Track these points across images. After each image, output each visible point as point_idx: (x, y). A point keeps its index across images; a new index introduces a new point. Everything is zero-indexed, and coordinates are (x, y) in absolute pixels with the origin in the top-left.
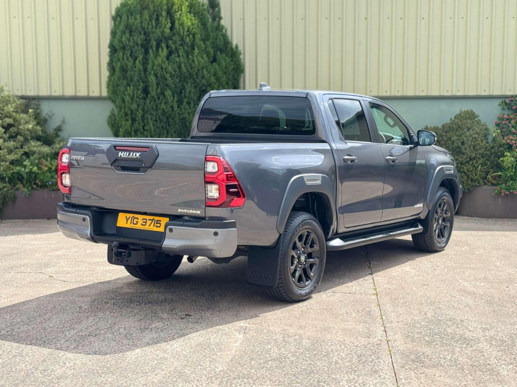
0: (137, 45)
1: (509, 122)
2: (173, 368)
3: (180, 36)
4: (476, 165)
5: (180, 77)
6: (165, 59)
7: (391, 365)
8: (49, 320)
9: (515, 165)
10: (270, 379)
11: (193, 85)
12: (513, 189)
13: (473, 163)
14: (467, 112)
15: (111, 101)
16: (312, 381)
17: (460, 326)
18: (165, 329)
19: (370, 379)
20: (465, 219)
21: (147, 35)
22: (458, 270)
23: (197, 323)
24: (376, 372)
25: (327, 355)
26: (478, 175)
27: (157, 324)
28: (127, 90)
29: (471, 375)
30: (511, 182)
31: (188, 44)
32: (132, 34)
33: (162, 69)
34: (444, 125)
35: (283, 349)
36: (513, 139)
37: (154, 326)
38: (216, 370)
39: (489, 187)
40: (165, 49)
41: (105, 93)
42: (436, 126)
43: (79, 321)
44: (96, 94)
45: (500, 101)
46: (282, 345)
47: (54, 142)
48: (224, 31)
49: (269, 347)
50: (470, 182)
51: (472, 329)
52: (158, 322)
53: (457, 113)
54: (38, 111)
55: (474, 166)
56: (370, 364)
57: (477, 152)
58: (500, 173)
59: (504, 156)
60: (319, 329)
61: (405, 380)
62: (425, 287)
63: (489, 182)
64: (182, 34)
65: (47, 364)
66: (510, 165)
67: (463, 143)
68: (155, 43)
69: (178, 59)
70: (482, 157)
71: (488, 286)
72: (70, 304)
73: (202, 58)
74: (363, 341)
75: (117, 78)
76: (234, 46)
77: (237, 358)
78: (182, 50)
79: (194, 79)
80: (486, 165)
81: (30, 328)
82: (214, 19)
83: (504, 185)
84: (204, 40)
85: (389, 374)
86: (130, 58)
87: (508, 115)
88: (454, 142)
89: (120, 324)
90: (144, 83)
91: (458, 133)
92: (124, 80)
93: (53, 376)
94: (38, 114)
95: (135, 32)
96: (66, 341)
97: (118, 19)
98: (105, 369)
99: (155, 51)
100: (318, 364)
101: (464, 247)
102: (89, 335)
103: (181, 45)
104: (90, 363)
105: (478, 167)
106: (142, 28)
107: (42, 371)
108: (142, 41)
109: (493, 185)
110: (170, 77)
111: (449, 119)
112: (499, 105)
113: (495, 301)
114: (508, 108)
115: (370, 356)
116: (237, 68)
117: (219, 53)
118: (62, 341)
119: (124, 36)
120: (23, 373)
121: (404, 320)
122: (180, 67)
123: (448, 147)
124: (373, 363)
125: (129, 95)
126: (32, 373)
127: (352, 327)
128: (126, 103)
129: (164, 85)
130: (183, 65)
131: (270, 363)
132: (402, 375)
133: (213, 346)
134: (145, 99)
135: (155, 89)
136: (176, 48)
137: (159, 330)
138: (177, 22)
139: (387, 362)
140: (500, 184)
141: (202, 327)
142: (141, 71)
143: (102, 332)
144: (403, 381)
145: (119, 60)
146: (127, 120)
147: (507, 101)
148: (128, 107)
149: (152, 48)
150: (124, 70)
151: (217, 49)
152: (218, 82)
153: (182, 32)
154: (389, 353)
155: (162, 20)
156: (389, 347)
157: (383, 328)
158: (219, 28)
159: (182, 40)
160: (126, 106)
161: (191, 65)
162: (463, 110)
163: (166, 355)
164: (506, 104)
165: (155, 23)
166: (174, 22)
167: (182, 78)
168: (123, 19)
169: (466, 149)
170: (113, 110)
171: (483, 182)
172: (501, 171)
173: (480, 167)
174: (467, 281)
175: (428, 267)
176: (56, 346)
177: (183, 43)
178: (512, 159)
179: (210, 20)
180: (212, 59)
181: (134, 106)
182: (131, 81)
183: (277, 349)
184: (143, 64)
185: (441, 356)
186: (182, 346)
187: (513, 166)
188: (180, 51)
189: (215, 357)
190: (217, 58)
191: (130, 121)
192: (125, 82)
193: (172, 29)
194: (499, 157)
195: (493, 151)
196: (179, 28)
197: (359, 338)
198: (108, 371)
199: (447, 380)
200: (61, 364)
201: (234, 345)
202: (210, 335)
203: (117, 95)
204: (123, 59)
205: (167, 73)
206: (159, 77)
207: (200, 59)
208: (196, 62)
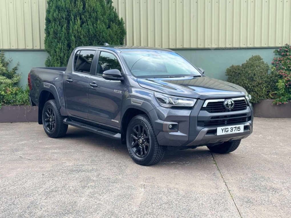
0: (63, 18)
1: (280, 62)
2: (107, 210)
3: (88, 13)
4: (262, 87)
5: (89, 37)
6: (79, 26)
7: (234, 205)
8: (25, 183)
9: (284, 87)
10: (165, 215)
11: (97, 42)
12: (284, 101)
13: (260, 86)
14: (256, 57)
15: (47, 52)
16: (190, 215)
17: (268, 181)
18: (97, 186)
19: (224, 214)
20: (256, 119)
21: (69, 12)
22: (260, 149)
23: (115, 182)
24: (226, 209)
25: (196, 200)
26: (263, 93)
27: (91, 184)
28: (57, 45)
29: (282, 210)
30: (282, 97)
31: (93, 17)
32: (60, 12)
33: (78, 32)
34: (243, 64)
35: (169, 197)
36: (283, 72)
37: (90, 185)
38: (133, 210)
39: (270, 100)
40: (79, 20)
41: (43, 47)
42: (238, 65)
43: (44, 183)
44: (38, 48)
45: (274, 50)
46: (168, 195)
47: (14, 77)
48: (114, 10)
49: (161, 196)
50: (259, 97)
51: (276, 183)
52: (92, 182)
53: (250, 58)
54: (3, 58)
55: (261, 88)
56: (222, 204)
57: (262, 80)
58: (276, 92)
59: (278, 82)
60: (187, 185)
61: (245, 213)
62: (243, 159)
63: (269, 97)
64: (90, 11)
65: (31, 209)
66: (281, 87)
67: (255, 75)
68: (73, 17)
69: (87, 26)
70: (266, 83)
71: (279, 158)
72: (36, 173)
73: (102, 26)
74: (215, 191)
75: (51, 38)
76: (120, 19)
77: (143, 203)
78: (90, 21)
79: (97, 38)
80: (268, 87)
81: (15, 187)
82: (108, 3)
83: (278, 99)
84: (102, 15)
85: (234, 210)
86: (59, 26)
87: (280, 58)
88: (249, 74)
89: (69, 184)
90: (67, 41)
91: (251, 69)
92: (55, 39)
93: (36, 216)
94: (3, 60)
95: (61, 10)
96: (39, 195)
97: (51, 3)
98: (66, 211)
99: (73, 22)
100: (192, 205)
101: (259, 135)
102: (52, 191)
103: (90, 18)
104: (57, 208)
105: (263, 89)
106: (65, 8)
107: (29, 213)
108: (66, 16)
109: (272, 98)
110: (83, 37)
111: (246, 61)
112: (274, 52)
113: (285, 166)
114: (279, 54)
115: (221, 200)
116: (122, 32)
117: (111, 23)
118: (37, 195)
119: (55, 13)
120: (17, 215)
121: (235, 178)
122: (89, 31)
123: (246, 77)
124: (224, 204)
125: (59, 48)
126: (23, 214)
127: (206, 183)
128: (57, 53)
129: (79, 42)
130: (90, 30)
131: (163, 205)
132: (242, 211)
133: (128, 196)
134: (68, 50)
135: (74, 45)
136: (87, 20)
137: (93, 187)
138: (87, 4)
139: (232, 203)
140: (276, 98)
141: (119, 185)
142: (66, 34)
143: (59, 189)
144: (244, 214)
145: (52, 27)
146: (58, 63)
147: (278, 50)
148: (58, 55)
149: (71, 20)
150: (55, 33)
151: (111, 20)
152: (111, 40)
153: (90, 10)
154: (231, 198)
155: (78, 4)
156: (231, 194)
157: (224, 183)
158: (111, 8)
159: (90, 15)
160: (57, 55)
161: (95, 30)
162: (254, 56)
163: (101, 202)
164: (278, 52)
165: (74, 5)
166: (85, 5)
167: (90, 38)
168: (54, 3)
169: (256, 78)
170: (49, 57)
171: (266, 97)
172: (276, 91)
173: (264, 88)
174: (266, 155)
175: (242, 147)
176: (34, 198)
177: (90, 17)
178: (283, 84)
179: (106, 3)
180: (107, 26)
181: (62, 55)
182: (60, 40)
183: (165, 197)
184: (67, 29)
185: (262, 199)
186: (109, 196)
187: (283, 88)
188: (88, 22)
189: (130, 202)
190: (111, 26)
191: (60, 64)
192: (56, 40)
193: (84, 8)
194: (275, 83)
195: (272, 79)
196: (88, 8)
197: (212, 189)
198: (68, 212)
199: (269, 213)
200: (39, 209)
201: (140, 195)
202: (124, 190)
203: (51, 48)
204: (55, 27)
205: (81, 35)
206: (77, 38)
207: (101, 26)
208: (99, 28)
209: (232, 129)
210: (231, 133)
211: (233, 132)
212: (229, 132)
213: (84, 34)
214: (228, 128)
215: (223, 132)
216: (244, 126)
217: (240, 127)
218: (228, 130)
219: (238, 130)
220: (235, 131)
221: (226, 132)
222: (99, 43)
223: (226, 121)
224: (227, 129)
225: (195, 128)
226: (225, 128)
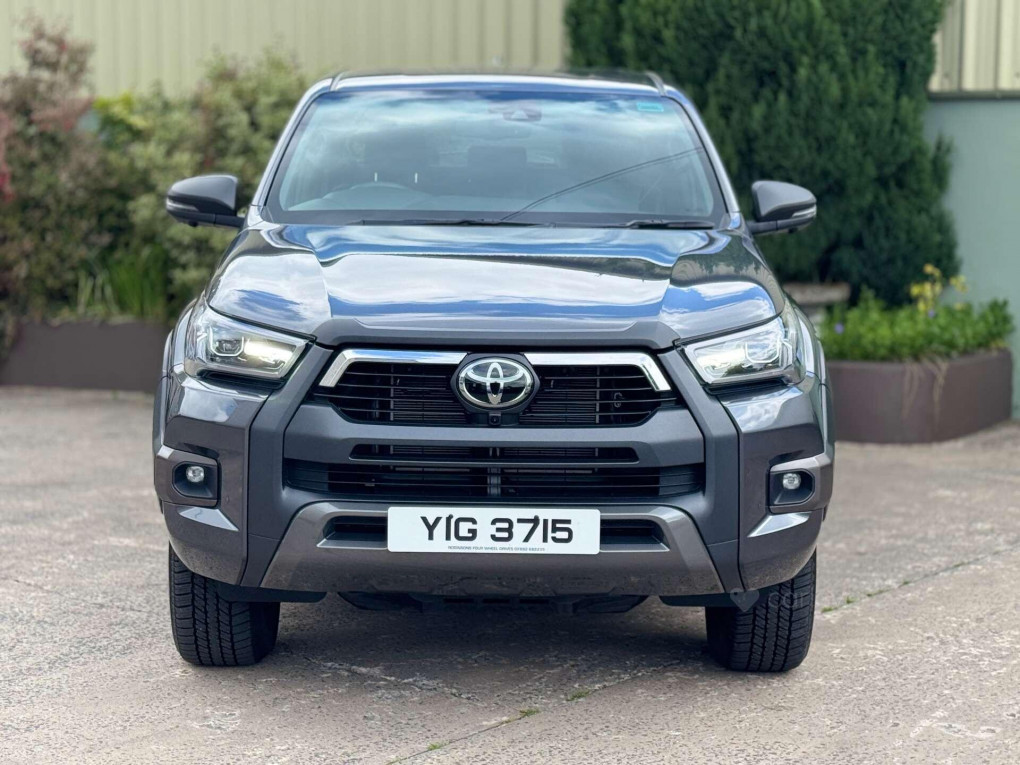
209: (505, 525)
210: (499, 548)
211: (516, 546)
212: (484, 544)
214: (474, 521)
215: (431, 537)
216: (603, 522)
217: (568, 522)
218: (473, 532)
219: (554, 539)
220: (527, 539)
221: (459, 538)
223: (495, 480)
224: (465, 527)
226: (449, 519)
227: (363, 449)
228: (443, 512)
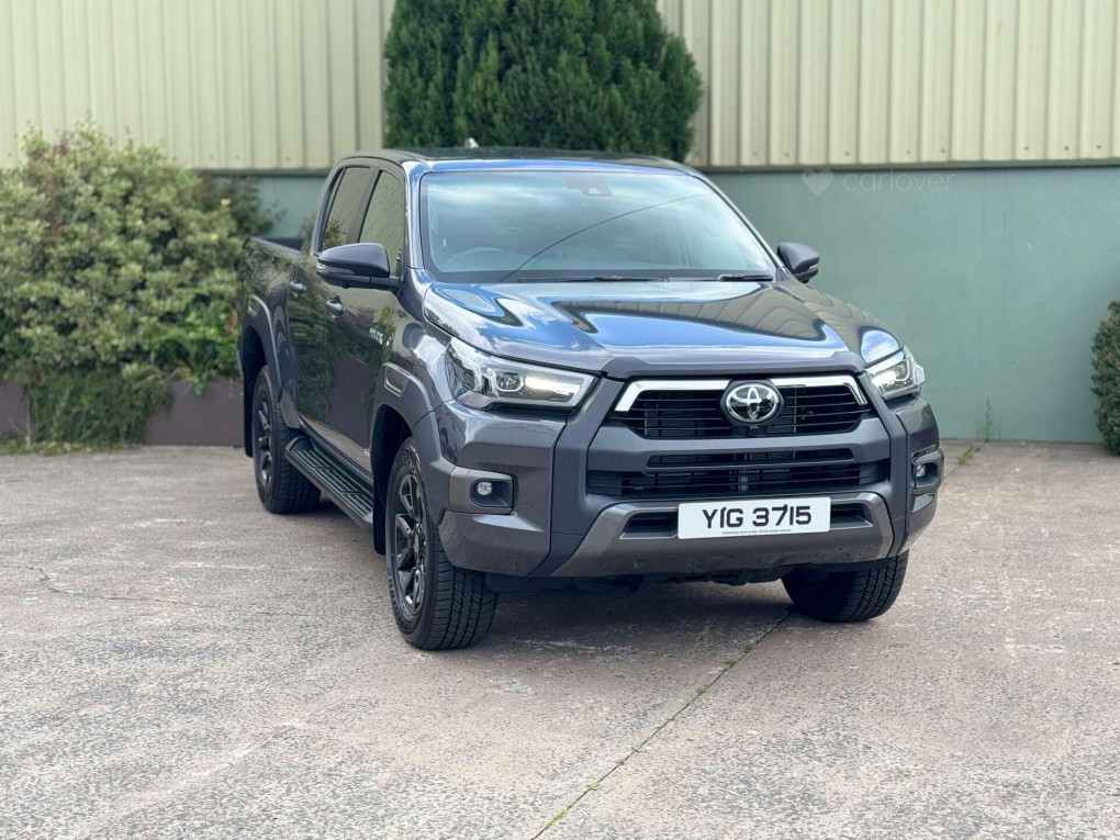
0: (433, 46)
3: (528, 22)
5: (525, 120)
6: (492, 78)
21: (457, 22)
31: (547, 41)
33: (485, 101)
40: (494, 53)
64: (532, 18)
68: (471, 41)
69: (522, 77)
73: (578, 73)
78: (534, 57)
79: (557, 124)
86: (417, 76)
95: (430, 16)
99: (470, 59)
103: (533, 43)
106: (444, 6)
108: (444, 37)
110: (504, 120)
122: (525, 98)
130: (532, 92)
136: (520, 52)
142: (439, 107)
149: (464, 52)
153: (532, 12)
159: (535, 31)
161: (550, 90)
167: (530, 122)
177: (537, 38)
184: (444, 91)
188: (527, 58)
193: (509, 6)
204: (403, 79)
205: (495, 111)
206: (479, 121)
207: (571, 74)
208: (562, 84)
209: (764, 513)
210: (759, 531)
211: (771, 529)
212: (748, 529)
213: (508, 106)
214: (740, 511)
215: (709, 526)
216: (833, 507)
217: (808, 508)
218: (740, 520)
219: (798, 522)
220: (778, 524)
221: (730, 525)
222: (563, 142)
223: (744, 479)
224: (734, 516)
225: (575, 502)
226: (723, 511)
227: (658, 459)
228: (719, 505)
